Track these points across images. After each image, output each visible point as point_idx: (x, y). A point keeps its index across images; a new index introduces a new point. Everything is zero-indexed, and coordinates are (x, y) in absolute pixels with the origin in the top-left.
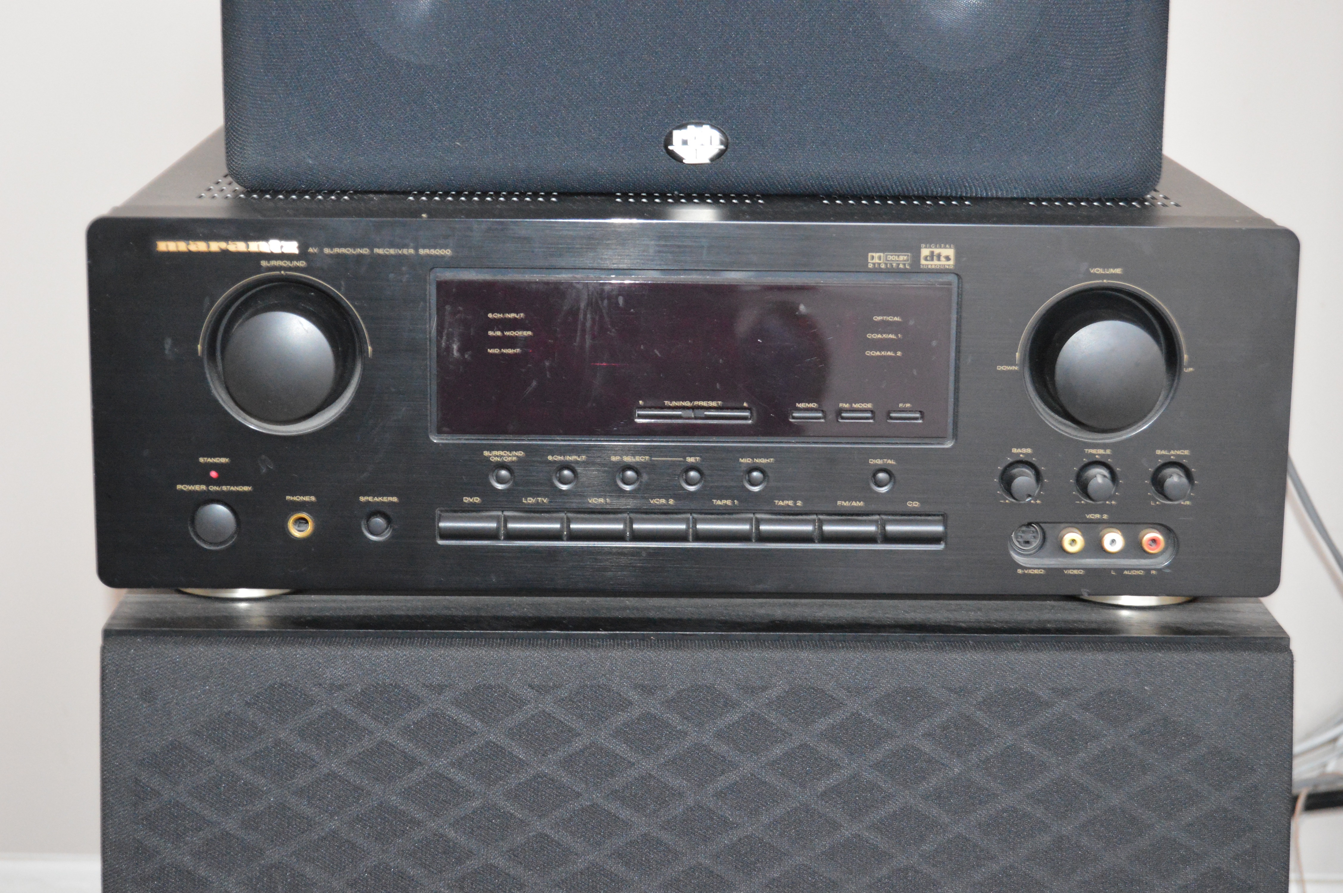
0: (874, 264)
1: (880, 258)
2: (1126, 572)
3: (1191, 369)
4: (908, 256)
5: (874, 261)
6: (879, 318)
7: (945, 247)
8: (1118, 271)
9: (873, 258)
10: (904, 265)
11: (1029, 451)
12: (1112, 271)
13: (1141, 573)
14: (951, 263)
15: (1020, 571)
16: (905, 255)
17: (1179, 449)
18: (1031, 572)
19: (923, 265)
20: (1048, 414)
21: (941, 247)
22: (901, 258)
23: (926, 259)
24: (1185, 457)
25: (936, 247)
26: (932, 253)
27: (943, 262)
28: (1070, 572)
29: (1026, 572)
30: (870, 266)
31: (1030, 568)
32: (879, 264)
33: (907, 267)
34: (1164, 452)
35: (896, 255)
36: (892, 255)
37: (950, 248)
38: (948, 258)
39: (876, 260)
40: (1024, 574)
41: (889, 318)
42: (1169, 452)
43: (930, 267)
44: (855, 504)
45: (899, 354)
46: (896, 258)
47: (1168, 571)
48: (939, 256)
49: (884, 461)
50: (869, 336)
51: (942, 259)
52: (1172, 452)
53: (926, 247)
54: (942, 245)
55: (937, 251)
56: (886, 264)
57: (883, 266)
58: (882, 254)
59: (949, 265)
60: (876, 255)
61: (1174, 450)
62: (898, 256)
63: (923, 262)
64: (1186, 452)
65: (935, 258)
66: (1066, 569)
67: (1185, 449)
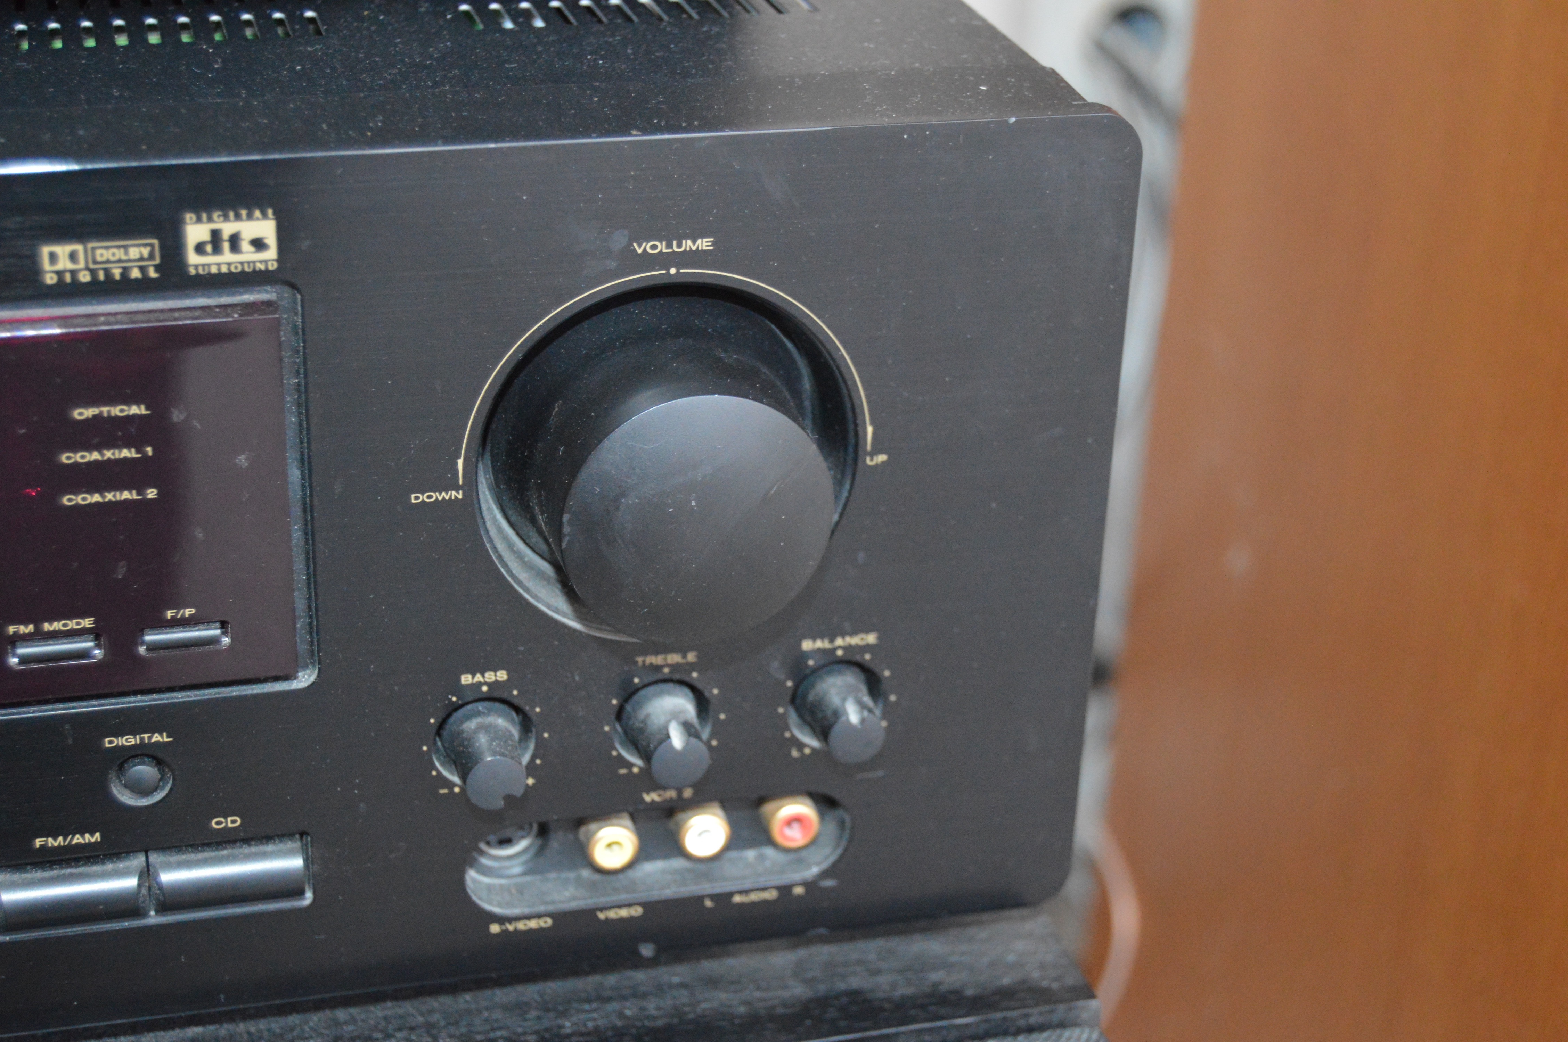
0: (59, 273)
1: (73, 256)
2: (737, 899)
3: (882, 458)
4: (152, 245)
5: (60, 266)
6: (89, 412)
7: (250, 217)
8: (704, 244)
9: (53, 257)
10: (142, 269)
11: (502, 675)
12: (688, 245)
13: (771, 895)
14: (271, 254)
15: (495, 928)
16: (146, 245)
17: (854, 633)
18: (521, 926)
19: (196, 267)
20: (520, 556)
21: (238, 217)
22: (134, 253)
23: (200, 249)
24: (867, 648)
25: (226, 218)
26: (216, 235)
27: (248, 255)
28: (612, 914)
29: (511, 927)
30: (50, 279)
31: (518, 919)
32: (73, 273)
33: (153, 274)
34: (819, 644)
35: (118, 247)
36: (107, 248)
37: (265, 216)
38: (259, 244)
39: (63, 264)
40: (505, 932)
41: (116, 411)
42: (832, 641)
43: (214, 270)
44: (81, 840)
45: (152, 493)
46: (120, 254)
47: (829, 883)
48: (235, 241)
49: (142, 739)
50: (66, 458)
51: (245, 246)
52: (839, 642)
53: (199, 220)
54: (244, 213)
55: (228, 228)
56: (93, 272)
57: (85, 277)
58: (79, 247)
59: (266, 262)
60: (62, 250)
61: (843, 635)
62: (125, 247)
63: (193, 258)
64: (871, 638)
65: (226, 246)
66: (602, 909)
67: (867, 631)
